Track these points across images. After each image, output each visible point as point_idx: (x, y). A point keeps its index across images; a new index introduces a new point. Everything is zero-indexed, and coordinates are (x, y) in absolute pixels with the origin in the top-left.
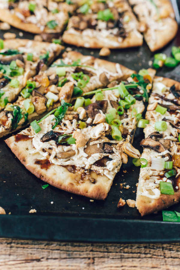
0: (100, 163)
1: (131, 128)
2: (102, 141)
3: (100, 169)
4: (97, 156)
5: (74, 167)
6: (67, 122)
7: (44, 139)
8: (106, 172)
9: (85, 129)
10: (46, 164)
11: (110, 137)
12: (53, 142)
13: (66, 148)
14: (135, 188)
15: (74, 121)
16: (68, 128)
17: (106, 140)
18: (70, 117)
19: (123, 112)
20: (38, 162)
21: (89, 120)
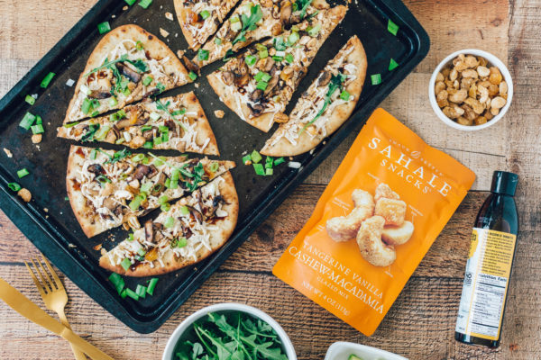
0: (105, 216)
1: (151, 206)
2: (120, 203)
3: (102, 219)
4: (105, 211)
5: (91, 203)
6: (116, 168)
7: (90, 169)
8: (103, 224)
9: (122, 182)
10: (77, 186)
11: (128, 202)
12: (93, 175)
13: (97, 188)
14: (117, 245)
15: (121, 170)
16: (113, 172)
17: (123, 203)
18: (120, 165)
19: (159, 189)
20: (74, 181)
21: (129, 179)
